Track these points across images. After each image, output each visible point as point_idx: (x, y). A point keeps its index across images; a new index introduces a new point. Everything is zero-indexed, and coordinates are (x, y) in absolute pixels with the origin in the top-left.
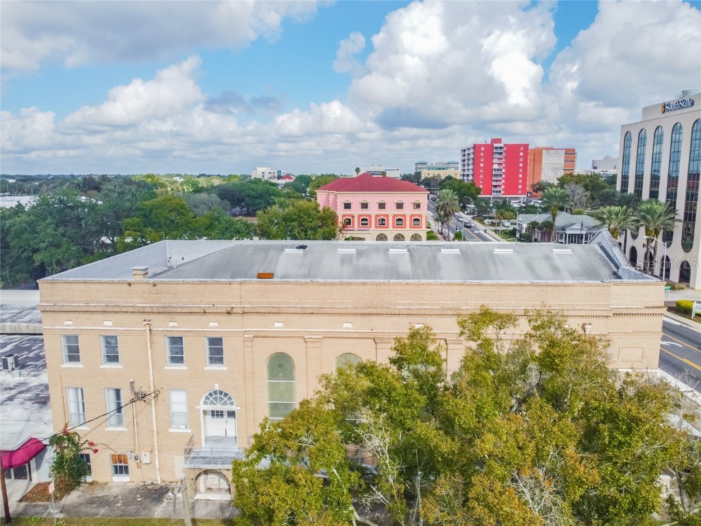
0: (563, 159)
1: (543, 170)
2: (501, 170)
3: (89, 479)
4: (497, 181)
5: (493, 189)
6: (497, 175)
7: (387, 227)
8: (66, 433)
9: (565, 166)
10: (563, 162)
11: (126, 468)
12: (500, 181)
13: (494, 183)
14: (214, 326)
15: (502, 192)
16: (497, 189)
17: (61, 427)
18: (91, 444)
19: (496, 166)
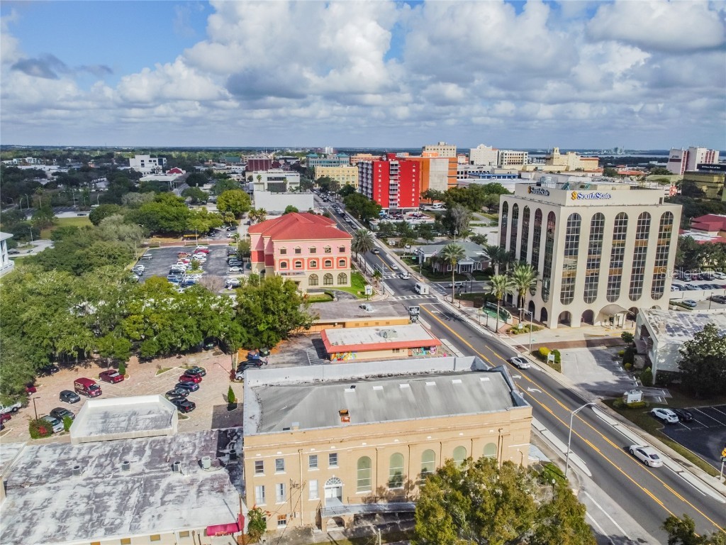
0: (447, 167)
1: (430, 178)
2: (397, 185)
3: (266, 530)
4: (393, 195)
5: (390, 202)
6: (394, 190)
7: (318, 268)
8: (254, 509)
9: (449, 173)
10: (447, 170)
11: (285, 522)
12: (396, 195)
13: (391, 197)
14: (333, 449)
15: (398, 205)
16: (393, 202)
17: (252, 507)
18: (268, 512)
19: (392, 182)
